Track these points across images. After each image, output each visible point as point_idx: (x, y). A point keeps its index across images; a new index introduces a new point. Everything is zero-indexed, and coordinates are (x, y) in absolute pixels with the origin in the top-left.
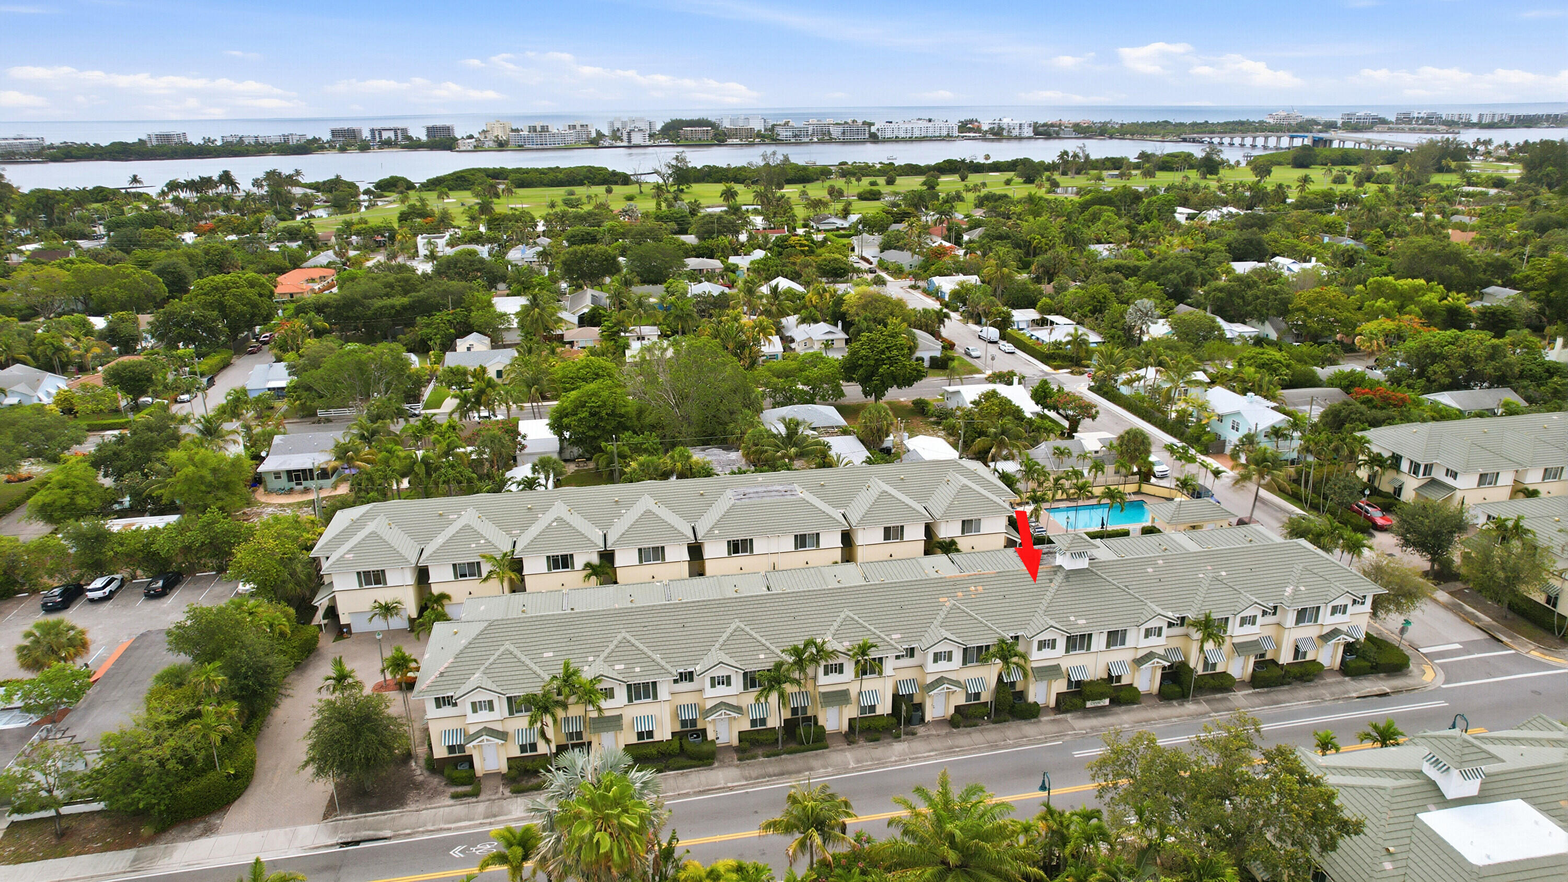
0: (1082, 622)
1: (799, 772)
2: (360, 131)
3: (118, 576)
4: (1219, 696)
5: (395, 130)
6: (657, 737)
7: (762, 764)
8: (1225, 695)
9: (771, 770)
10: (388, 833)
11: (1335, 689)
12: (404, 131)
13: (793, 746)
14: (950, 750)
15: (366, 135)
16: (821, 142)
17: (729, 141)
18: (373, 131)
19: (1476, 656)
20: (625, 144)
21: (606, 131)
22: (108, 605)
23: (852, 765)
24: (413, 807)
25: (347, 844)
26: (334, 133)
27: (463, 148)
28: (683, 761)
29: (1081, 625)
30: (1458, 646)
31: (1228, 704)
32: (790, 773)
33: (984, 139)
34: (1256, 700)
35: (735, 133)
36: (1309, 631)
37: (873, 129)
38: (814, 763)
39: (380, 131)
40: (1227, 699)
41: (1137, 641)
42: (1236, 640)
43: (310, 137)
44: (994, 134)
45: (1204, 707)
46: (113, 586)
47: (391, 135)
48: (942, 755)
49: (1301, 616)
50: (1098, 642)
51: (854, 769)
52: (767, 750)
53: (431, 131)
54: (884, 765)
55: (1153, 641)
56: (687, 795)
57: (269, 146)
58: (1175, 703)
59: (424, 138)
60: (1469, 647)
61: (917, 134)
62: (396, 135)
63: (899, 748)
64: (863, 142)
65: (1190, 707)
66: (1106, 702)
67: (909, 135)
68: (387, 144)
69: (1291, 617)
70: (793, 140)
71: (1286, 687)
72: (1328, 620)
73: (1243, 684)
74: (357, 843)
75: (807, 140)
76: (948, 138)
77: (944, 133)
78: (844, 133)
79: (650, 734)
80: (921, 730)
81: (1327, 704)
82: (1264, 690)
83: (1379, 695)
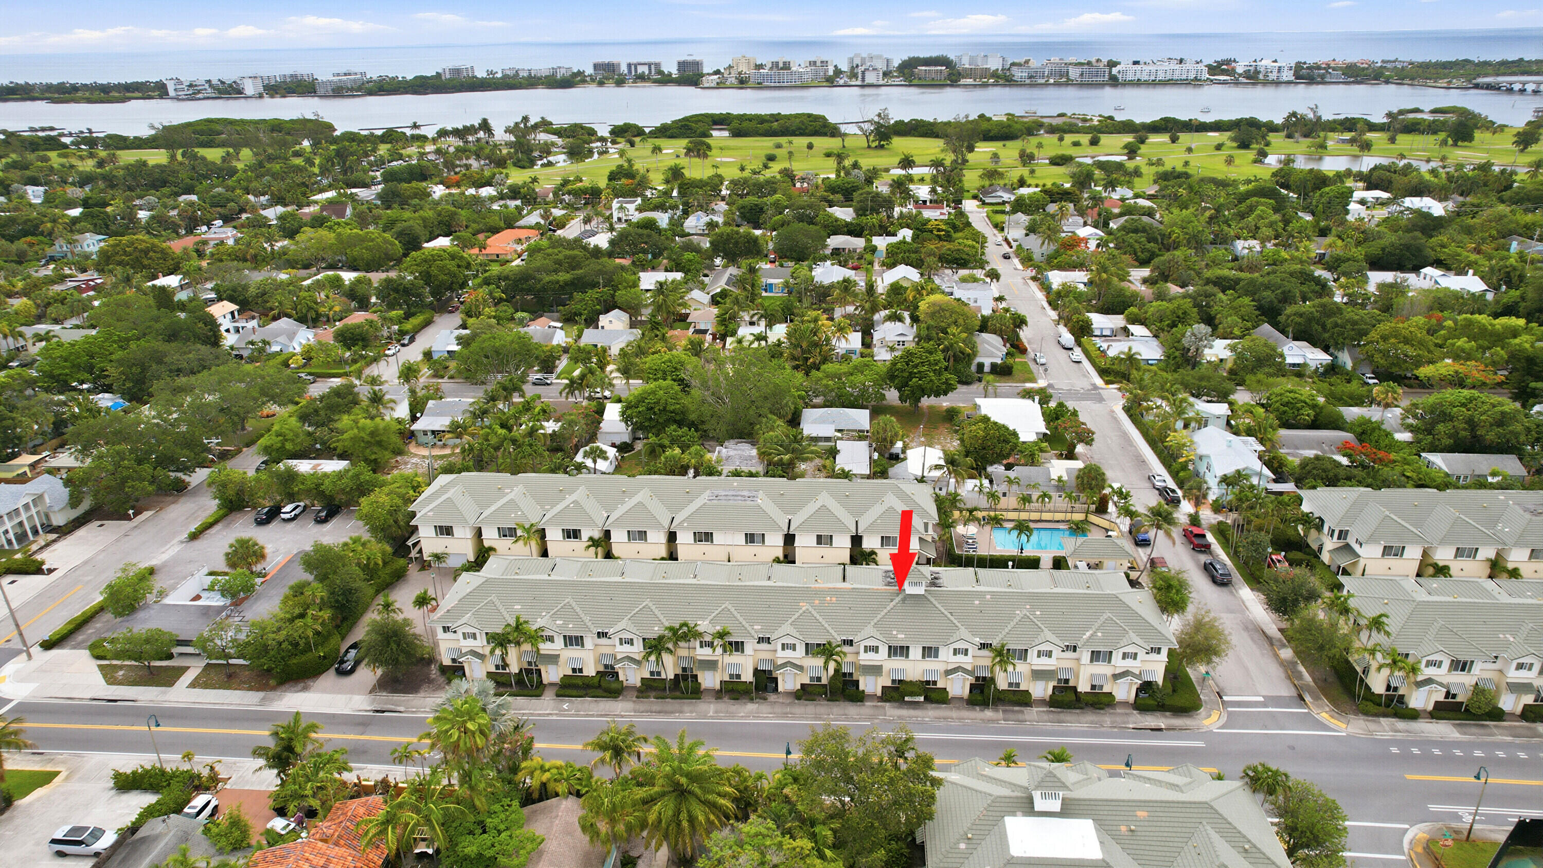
0: (901, 636)
1: (672, 712)
3: (302, 504)
4: (1014, 708)
5: (650, 65)
6: (585, 673)
7: (652, 703)
10: (402, 709)
11: (1118, 719)
13: (678, 694)
14: (785, 715)
15: (624, 69)
16: (1057, 84)
17: (963, 81)
19: (1270, 709)
20: (859, 83)
21: (844, 67)
22: (292, 525)
23: (711, 714)
24: (422, 694)
25: (377, 711)
26: (596, 67)
27: (706, 85)
28: (599, 692)
29: (900, 638)
30: (1261, 699)
31: (1020, 717)
32: (666, 712)
33: (1237, 83)
34: (1046, 717)
35: (969, 73)
36: (1102, 669)
37: (1115, 71)
38: (686, 708)
40: (1022, 712)
41: (946, 657)
42: (1034, 668)
43: (575, 71)
44: (1247, 78)
45: (1000, 715)
46: (297, 511)
47: (646, 69)
48: (778, 717)
49: (1096, 656)
50: (916, 652)
51: (712, 717)
52: (659, 693)
53: (682, 65)
54: (733, 717)
55: (960, 658)
57: (540, 78)
58: (978, 708)
59: (674, 72)
60: (1270, 701)
61: (1161, 76)
62: (650, 70)
63: (751, 707)
64: (1101, 85)
65: (989, 714)
67: (1153, 78)
68: (641, 78)
69: (1086, 657)
70: (1028, 81)
71: (1076, 711)
72: (1119, 663)
73: (1042, 702)
74: (383, 712)
75: (1043, 81)
76: (1196, 82)
77: (1191, 76)
78: (1082, 75)
79: (581, 670)
80: (772, 697)
81: (1103, 729)
82: (1058, 710)
83: (1153, 730)
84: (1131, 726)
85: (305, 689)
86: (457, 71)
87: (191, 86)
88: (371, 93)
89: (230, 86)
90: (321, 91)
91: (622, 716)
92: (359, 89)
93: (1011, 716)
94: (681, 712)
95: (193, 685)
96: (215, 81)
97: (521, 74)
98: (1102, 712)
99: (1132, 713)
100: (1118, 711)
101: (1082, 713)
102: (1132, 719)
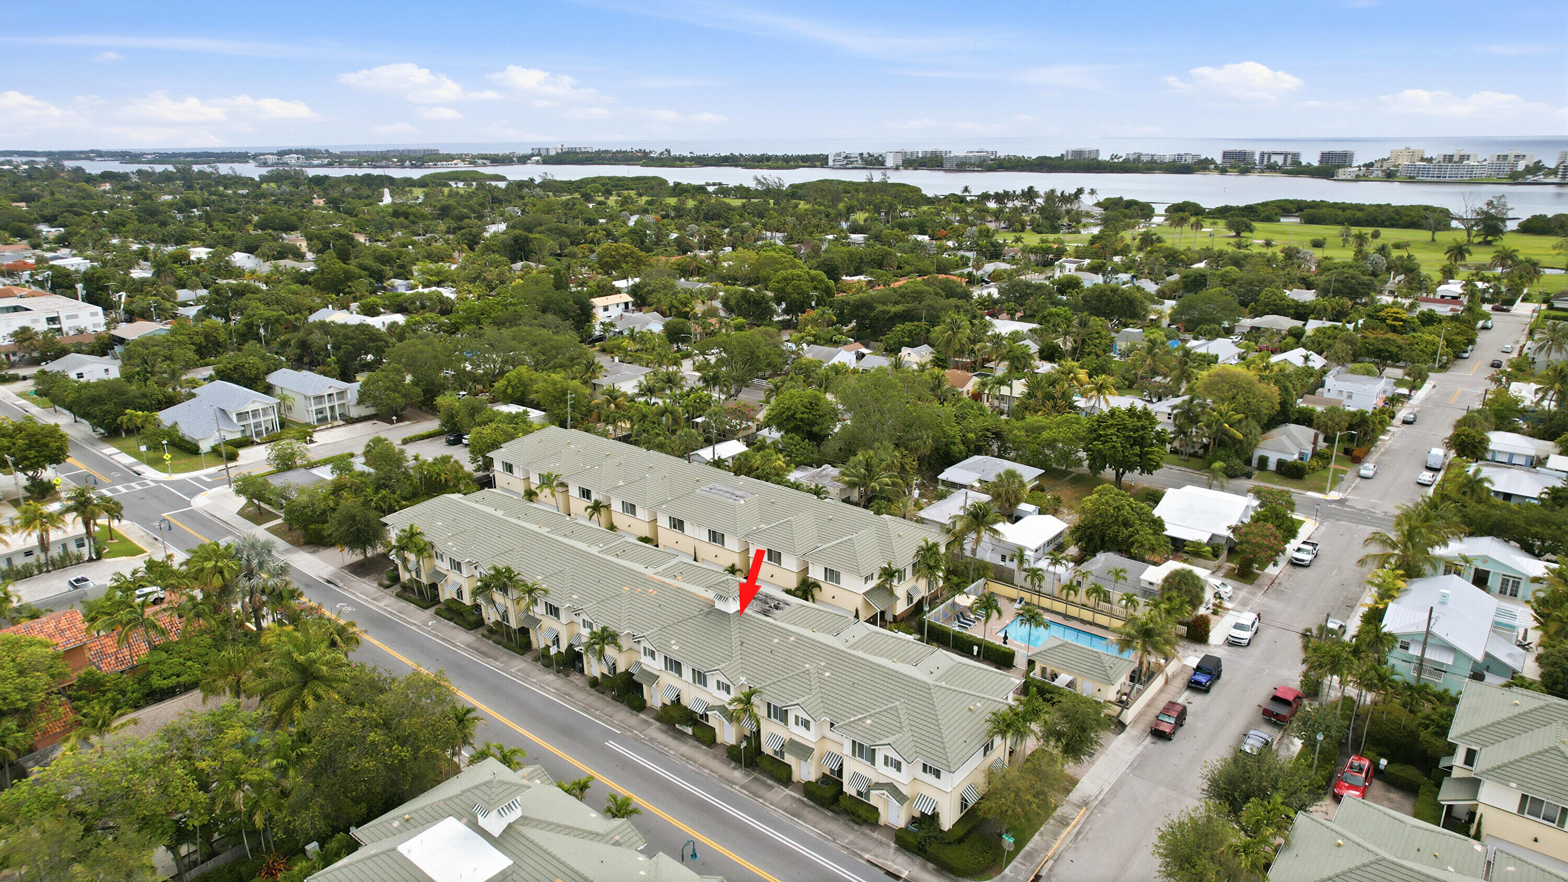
0: (675, 648)
1: (490, 657)
2: (1253, 154)
4: (770, 782)
5: (1286, 155)
6: (462, 601)
7: (487, 644)
8: (775, 784)
9: (484, 649)
10: (341, 584)
11: (863, 843)
12: (1296, 155)
13: (513, 645)
15: (1257, 157)
18: (1262, 154)
23: (513, 670)
24: (364, 580)
25: (328, 581)
26: (1226, 155)
27: (1343, 177)
28: (465, 622)
32: (485, 654)
34: (787, 804)
36: (865, 770)
38: (504, 658)
39: (1270, 155)
40: (774, 789)
41: (712, 689)
42: (793, 737)
43: (1203, 157)
47: (1279, 160)
48: (556, 695)
49: (858, 749)
50: (687, 673)
51: (511, 673)
52: (501, 639)
53: (1325, 156)
54: (526, 680)
55: (722, 695)
56: (438, 637)
57: (1162, 163)
58: (733, 764)
59: (1316, 163)
62: (1285, 160)
63: (550, 678)
66: (689, 731)
68: (1272, 168)
69: (848, 745)
71: (830, 814)
72: (882, 769)
74: (330, 583)
79: (461, 597)
80: (575, 678)
81: (832, 845)
82: (811, 803)
83: (888, 873)
84: (867, 856)
85: (314, 552)
86: (1079, 153)
87: (846, 157)
88: (990, 169)
89: (877, 159)
90: (947, 166)
91: (456, 646)
92: (980, 165)
93: (755, 787)
94: (496, 659)
95: (268, 529)
96: (865, 155)
97: (1142, 158)
98: (856, 827)
99: (889, 846)
100: (875, 835)
101: (832, 818)
102: (880, 851)
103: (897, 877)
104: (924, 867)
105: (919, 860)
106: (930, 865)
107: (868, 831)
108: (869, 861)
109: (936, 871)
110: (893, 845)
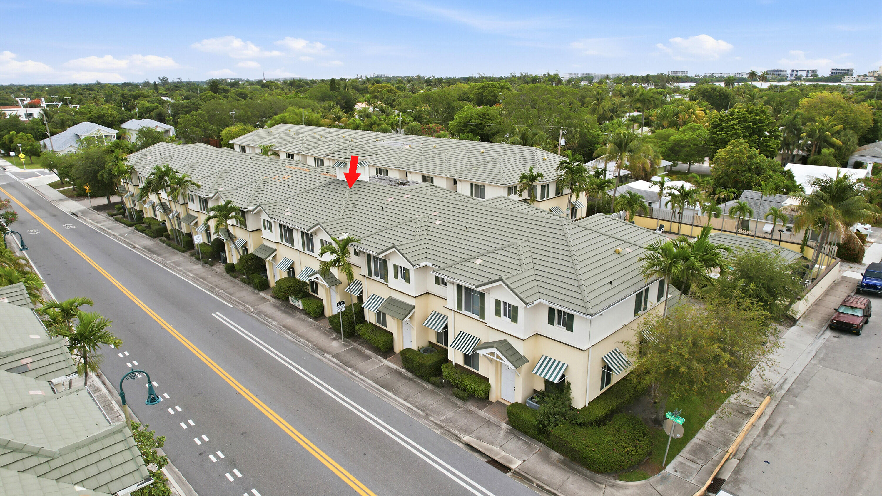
0: (288, 214)
2: (786, 71)
4: (368, 352)
8: (373, 355)
10: (80, 215)
12: (814, 71)
15: (788, 73)
18: (792, 71)
24: (100, 212)
26: (768, 72)
36: (472, 325)
39: (797, 71)
40: (369, 360)
49: (464, 297)
53: (834, 71)
63: (197, 267)
66: (300, 304)
73: (398, 356)
81: (423, 422)
82: (409, 375)
83: (493, 462)
84: (466, 438)
93: (349, 356)
95: (59, 191)
98: (459, 403)
99: (498, 426)
100: (483, 413)
101: (432, 392)
102: (485, 432)
103: (505, 469)
104: (546, 458)
105: (538, 447)
106: (555, 455)
107: (473, 408)
108: (468, 445)
109: (563, 462)
110: (504, 426)
